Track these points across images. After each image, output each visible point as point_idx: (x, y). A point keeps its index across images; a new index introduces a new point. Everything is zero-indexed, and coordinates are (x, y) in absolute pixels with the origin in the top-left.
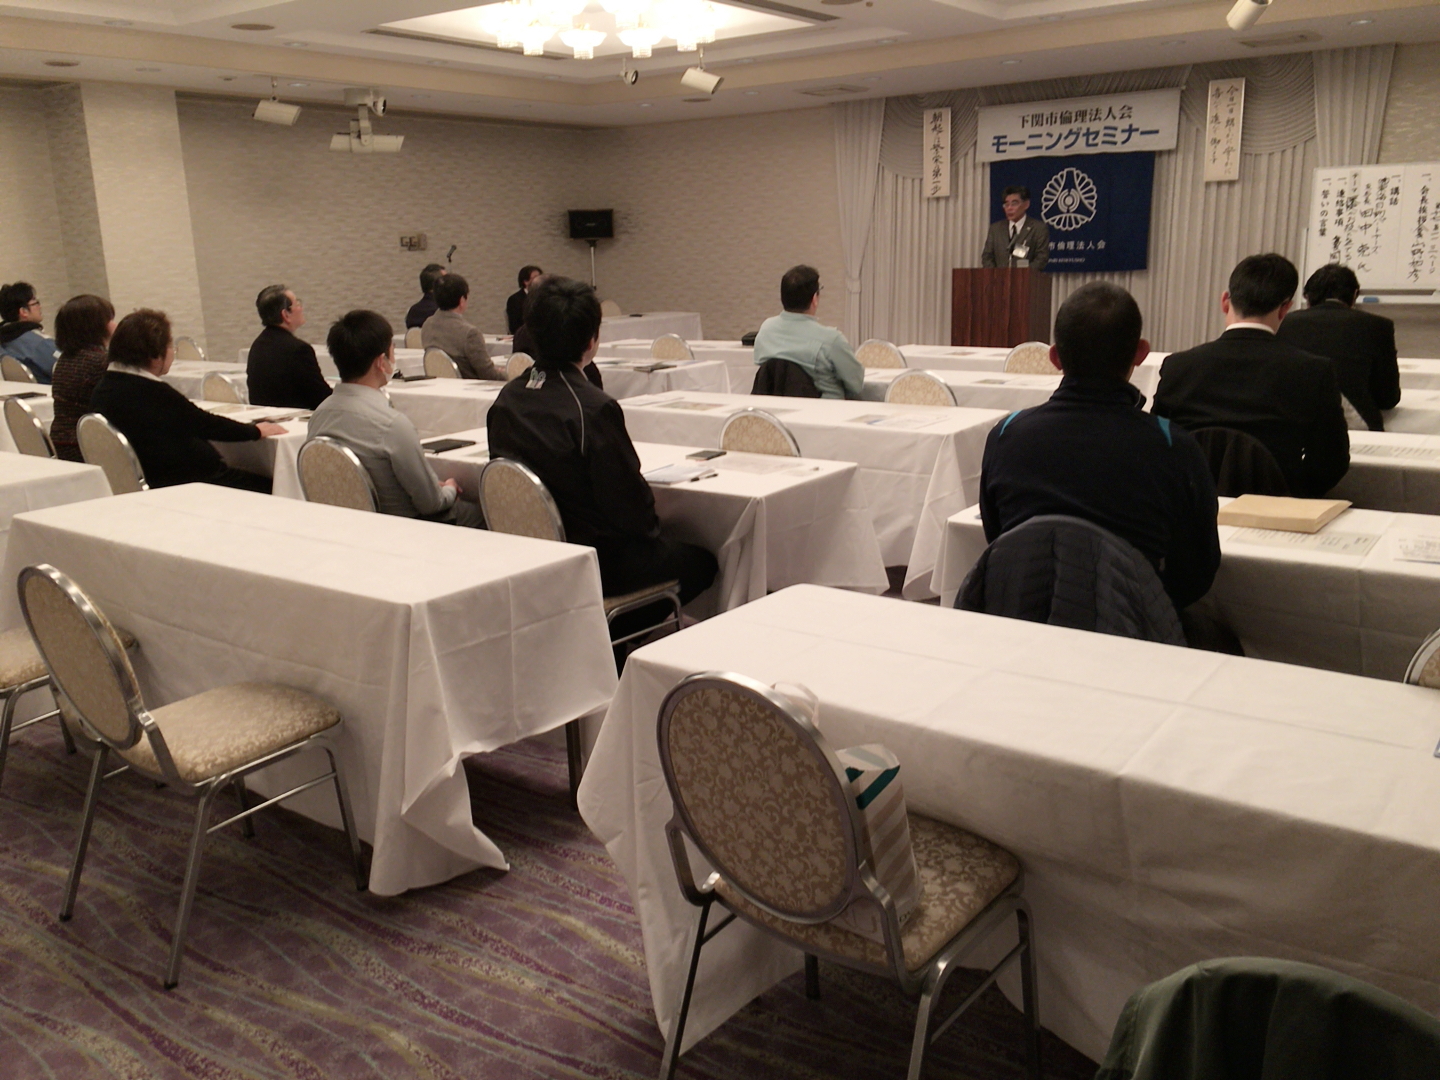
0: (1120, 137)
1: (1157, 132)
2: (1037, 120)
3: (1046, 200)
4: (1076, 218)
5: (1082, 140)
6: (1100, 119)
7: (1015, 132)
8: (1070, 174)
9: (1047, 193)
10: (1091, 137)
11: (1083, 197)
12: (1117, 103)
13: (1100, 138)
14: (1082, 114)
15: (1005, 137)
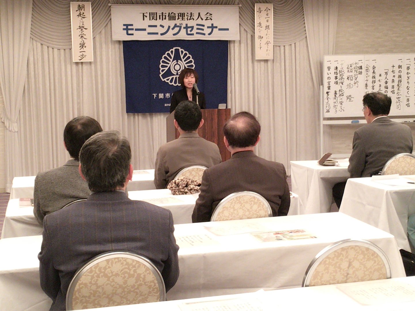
0: (207, 31)
1: (228, 29)
2: (153, 16)
3: (163, 66)
5: (183, 31)
6: (194, 19)
7: (138, 22)
8: (177, 51)
9: (163, 62)
10: (189, 29)
11: (186, 65)
12: (203, 10)
13: (195, 31)
14: (182, 15)
15: (132, 25)
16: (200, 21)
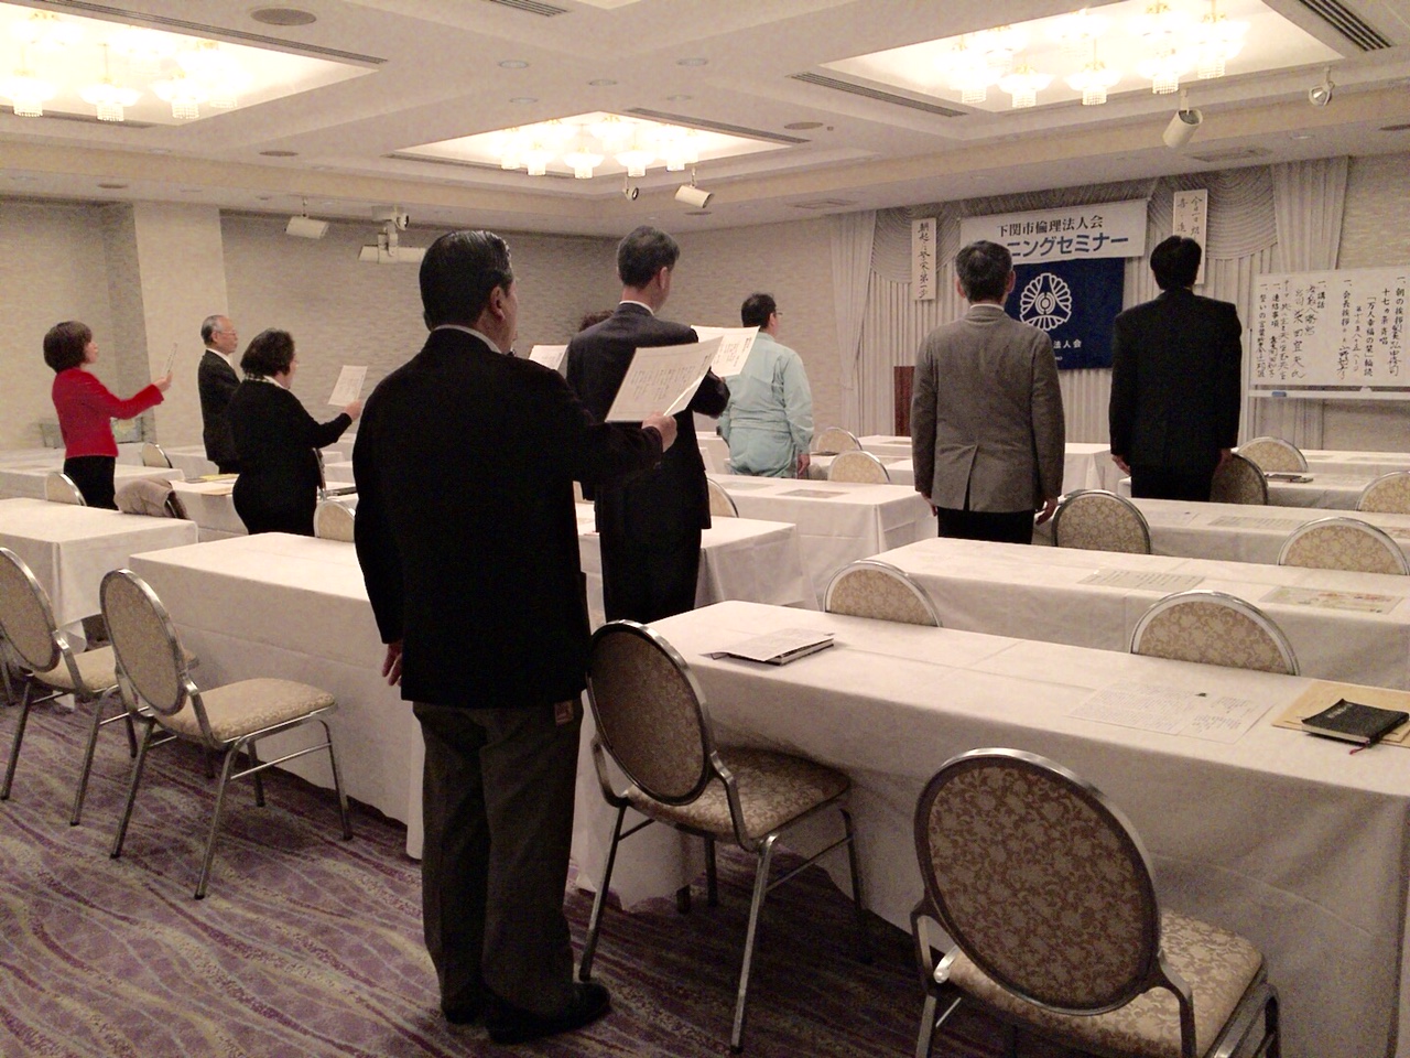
0: (1092, 244)
1: (1126, 240)
2: (1015, 229)
3: (1025, 303)
4: (1052, 320)
5: (1057, 248)
8: (1046, 278)
9: (1026, 296)
10: (1065, 245)
11: (1058, 300)
12: (1088, 213)
14: (1057, 224)
16: (1082, 231)
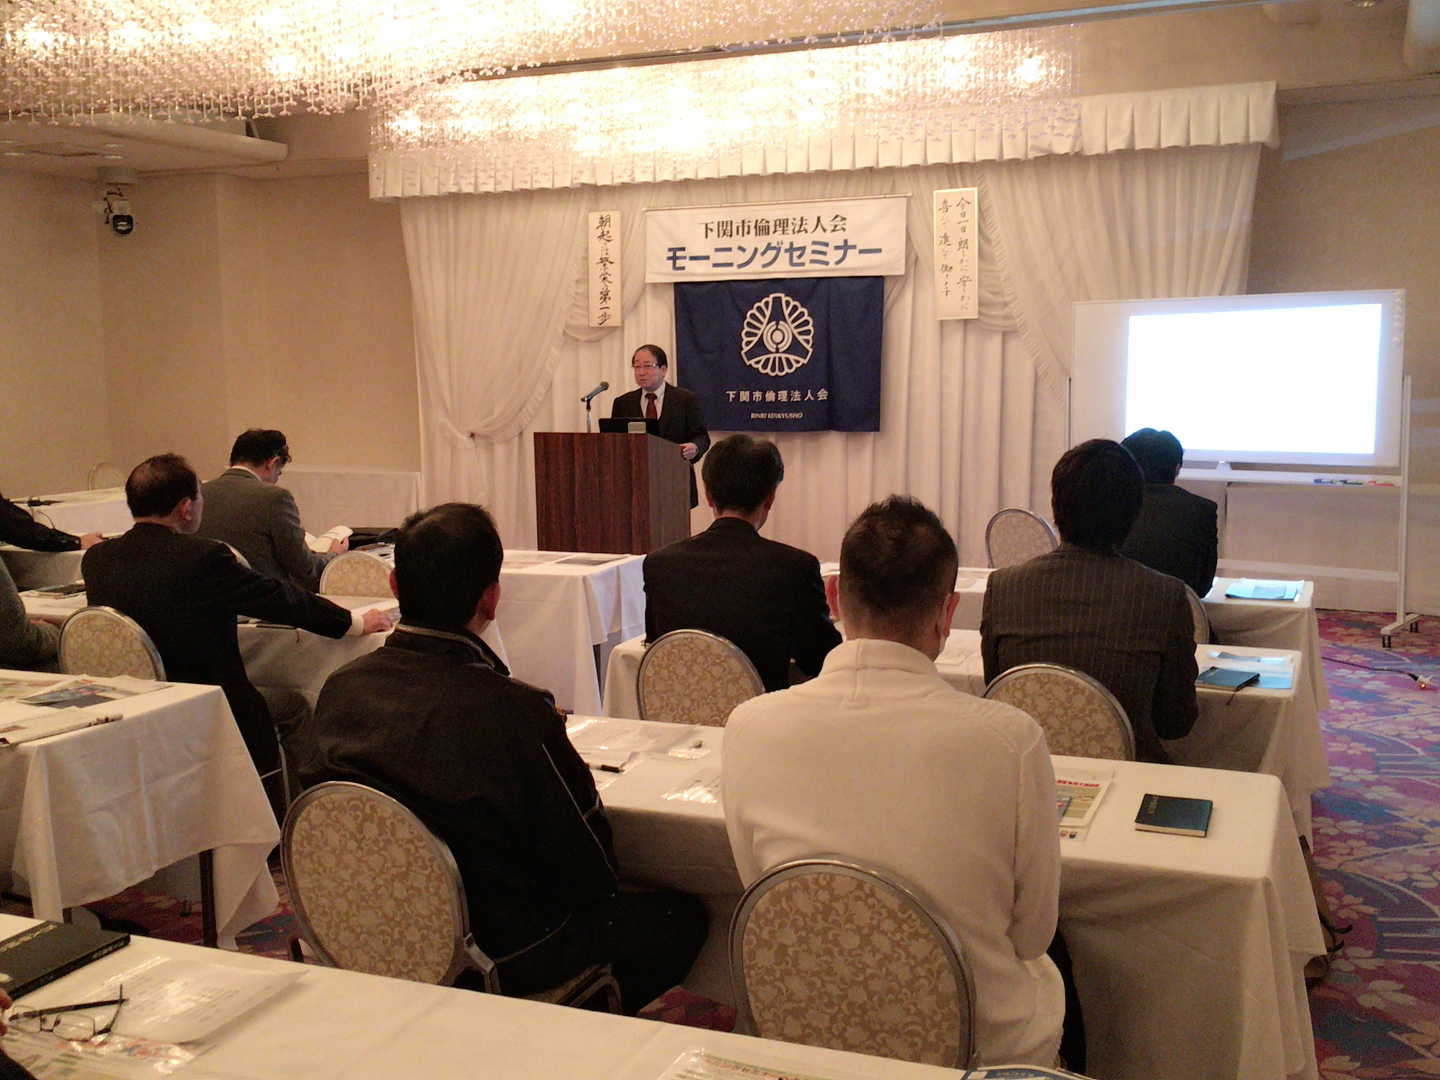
0: (833, 256)
2: (726, 229)
3: (748, 334)
4: (787, 360)
5: (784, 257)
6: (806, 232)
9: (749, 325)
10: (796, 254)
11: (795, 332)
13: (808, 257)
14: (783, 224)
15: (683, 249)
16: (819, 236)
